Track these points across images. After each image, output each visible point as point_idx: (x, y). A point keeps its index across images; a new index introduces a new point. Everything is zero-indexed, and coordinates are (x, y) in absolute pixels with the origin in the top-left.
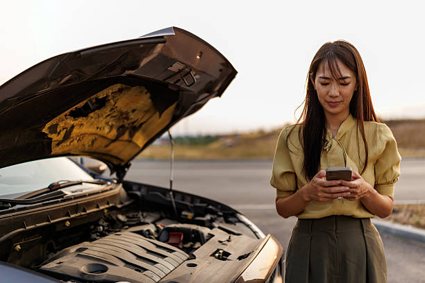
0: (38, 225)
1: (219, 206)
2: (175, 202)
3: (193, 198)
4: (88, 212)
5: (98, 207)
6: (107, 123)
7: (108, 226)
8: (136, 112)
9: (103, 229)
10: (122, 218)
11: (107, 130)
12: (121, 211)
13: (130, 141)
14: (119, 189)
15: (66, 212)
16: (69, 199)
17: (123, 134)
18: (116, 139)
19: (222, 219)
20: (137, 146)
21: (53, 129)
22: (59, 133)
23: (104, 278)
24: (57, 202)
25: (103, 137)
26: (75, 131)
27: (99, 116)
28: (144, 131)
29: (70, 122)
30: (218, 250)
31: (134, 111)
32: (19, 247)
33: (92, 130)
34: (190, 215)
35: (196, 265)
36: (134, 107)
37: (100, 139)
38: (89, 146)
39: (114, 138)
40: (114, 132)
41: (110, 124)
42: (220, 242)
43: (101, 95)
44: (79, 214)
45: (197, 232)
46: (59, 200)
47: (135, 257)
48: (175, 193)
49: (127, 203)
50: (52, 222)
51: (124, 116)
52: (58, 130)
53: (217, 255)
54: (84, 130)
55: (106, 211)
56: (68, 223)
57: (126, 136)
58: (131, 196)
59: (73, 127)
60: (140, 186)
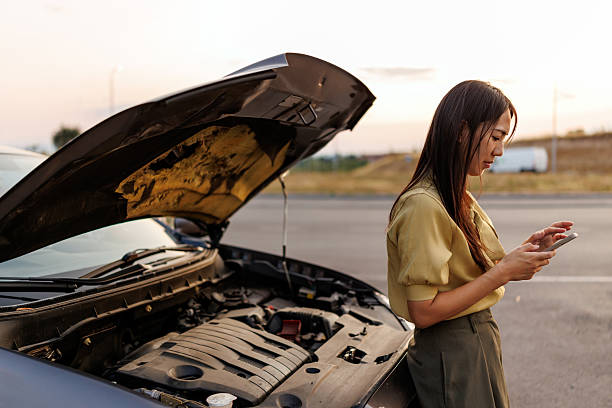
0: (112, 312)
1: (351, 282)
2: (291, 275)
3: (315, 269)
4: (175, 292)
5: (187, 285)
6: (198, 174)
7: (200, 308)
8: (235, 157)
9: (195, 312)
10: (218, 297)
11: (197, 182)
12: (218, 288)
13: (229, 194)
14: (214, 257)
15: (146, 293)
16: (150, 276)
17: (219, 185)
18: (210, 192)
19: (355, 299)
20: (237, 199)
21: (129, 188)
22: (136, 192)
23: (198, 386)
24: (135, 281)
25: (192, 191)
26: (156, 187)
27: (187, 166)
28: (247, 179)
29: (150, 177)
30: (349, 348)
31: (232, 156)
32: (88, 340)
33: (179, 184)
34: (310, 294)
35: (318, 371)
36: (233, 152)
37: (189, 194)
38: (175, 204)
39: (207, 192)
40: (207, 184)
41: (202, 174)
42: (351, 335)
43: (190, 142)
44: (163, 296)
45: (320, 320)
46: (138, 277)
47: (238, 357)
48: (290, 262)
49: (224, 276)
50: (129, 307)
51: (220, 163)
52: (135, 188)
53: (347, 355)
54: (168, 185)
55: (197, 289)
56: (149, 308)
57: (223, 188)
58: (229, 266)
59: (153, 182)
60: (242, 252)
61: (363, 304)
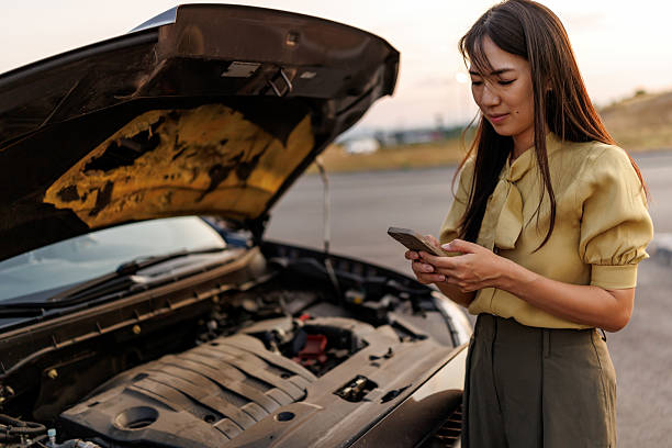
0: (78, 339)
3: (367, 268)
4: (174, 307)
5: (195, 296)
6: (183, 167)
7: (226, 319)
8: (228, 144)
9: (219, 325)
10: (249, 305)
11: (186, 177)
12: (252, 294)
13: (245, 187)
15: (130, 312)
16: (141, 289)
17: (224, 176)
18: (213, 187)
19: (408, 304)
20: (261, 191)
21: (69, 194)
22: (84, 199)
24: (117, 298)
25: (182, 188)
26: (118, 190)
27: (157, 161)
28: (269, 166)
29: (101, 178)
30: (358, 378)
31: (223, 142)
32: (54, 373)
33: (160, 182)
35: (292, 417)
36: (222, 137)
37: (180, 193)
38: (164, 204)
39: (207, 187)
40: (204, 179)
41: (190, 166)
42: (373, 358)
44: (156, 313)
45: (348, 334)
46: (120, 294)
49: (262, 279)
50: (103, 331)
51: (211, 152)
52: (81, 194)
53: (348, 390)
54: (136, 184)
55: (216, 299)
56: (137, 329)
57: (232, 179)
58: (271, 266)
59: (110, 185)
60: (289, 250)
61: (417, 311)
